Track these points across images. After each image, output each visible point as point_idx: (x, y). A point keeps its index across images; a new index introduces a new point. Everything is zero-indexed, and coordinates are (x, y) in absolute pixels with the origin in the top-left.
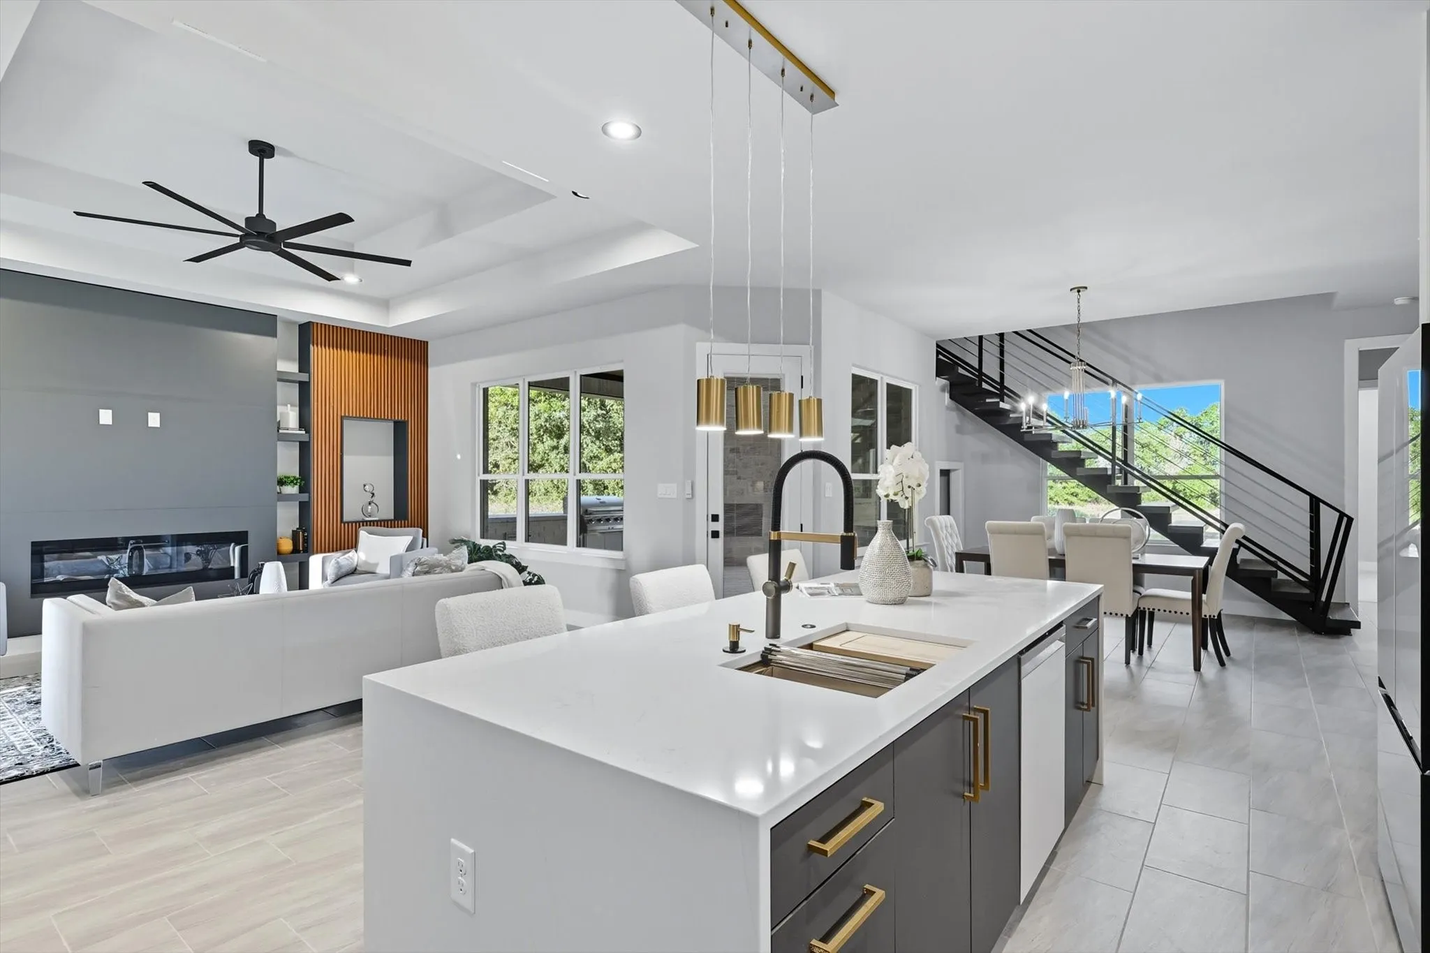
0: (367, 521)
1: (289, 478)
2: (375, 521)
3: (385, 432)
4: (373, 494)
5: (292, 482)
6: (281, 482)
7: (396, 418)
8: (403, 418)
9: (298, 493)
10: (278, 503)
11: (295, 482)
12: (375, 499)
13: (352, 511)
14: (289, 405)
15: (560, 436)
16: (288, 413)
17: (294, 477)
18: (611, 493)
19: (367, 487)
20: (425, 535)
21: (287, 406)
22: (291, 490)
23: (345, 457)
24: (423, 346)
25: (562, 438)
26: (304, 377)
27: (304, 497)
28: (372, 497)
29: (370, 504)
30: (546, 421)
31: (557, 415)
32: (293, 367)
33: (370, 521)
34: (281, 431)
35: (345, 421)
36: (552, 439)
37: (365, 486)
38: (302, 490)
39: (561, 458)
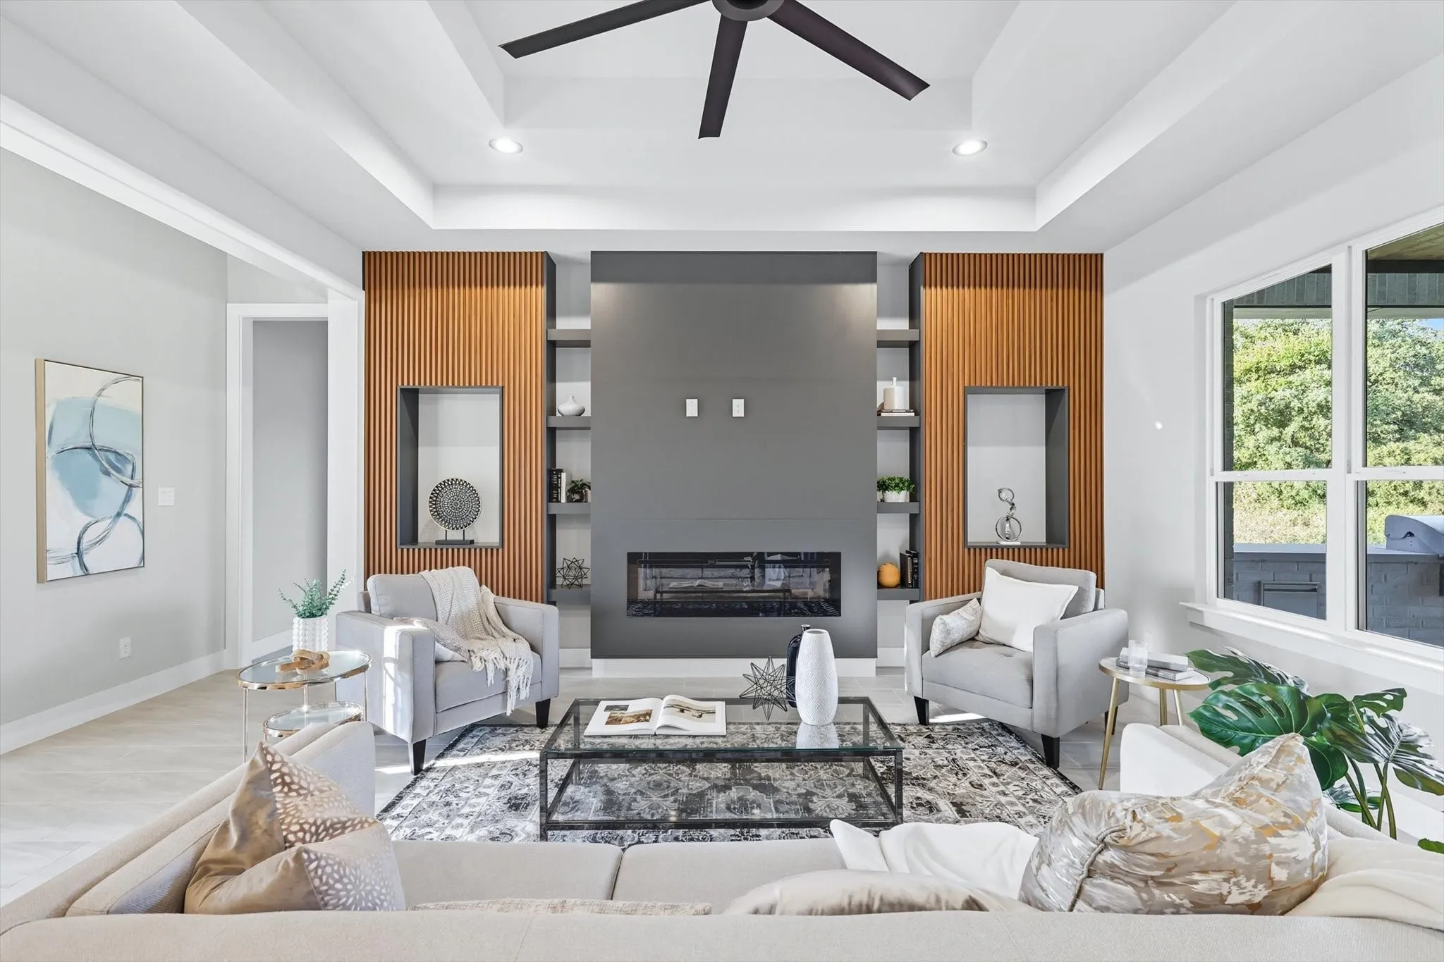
0: (1003, 548)
1: (894, 479)
2: (1016, 546)
3: (1032, 410)
4: (1013, 504)
5: (897, 485)
6: (883, 486)
7: (1049, 385)
8: (1060, 384)
9: (908, 500)
10: (878, 514)
11: (901, 485)
12: (1016, 513)
13: (980, 530)
14: (895, 379)
15: (1282, 424)
16: (893, 389)
17: (901, 479)
18: (1381, 502)
19: (1003, 495)
20: (1100, 584)
21: (892, 380)
22: (898, 497)
23: (969, 449)
24: (1093, 264)
25: (1287, 425)
26: (913, 336)
27: (914, 508)
28: (1011, 509)
29: (1008, 519)
30: (1260, 405)
31: (1278, 395)
32: (902, 324)
33: (1008, 548)
34: (883, 414)
35: (969, 396)
36: (1268, 428)
37: (1000, 491)
38: (913, 498)
39: (1286, 454)
